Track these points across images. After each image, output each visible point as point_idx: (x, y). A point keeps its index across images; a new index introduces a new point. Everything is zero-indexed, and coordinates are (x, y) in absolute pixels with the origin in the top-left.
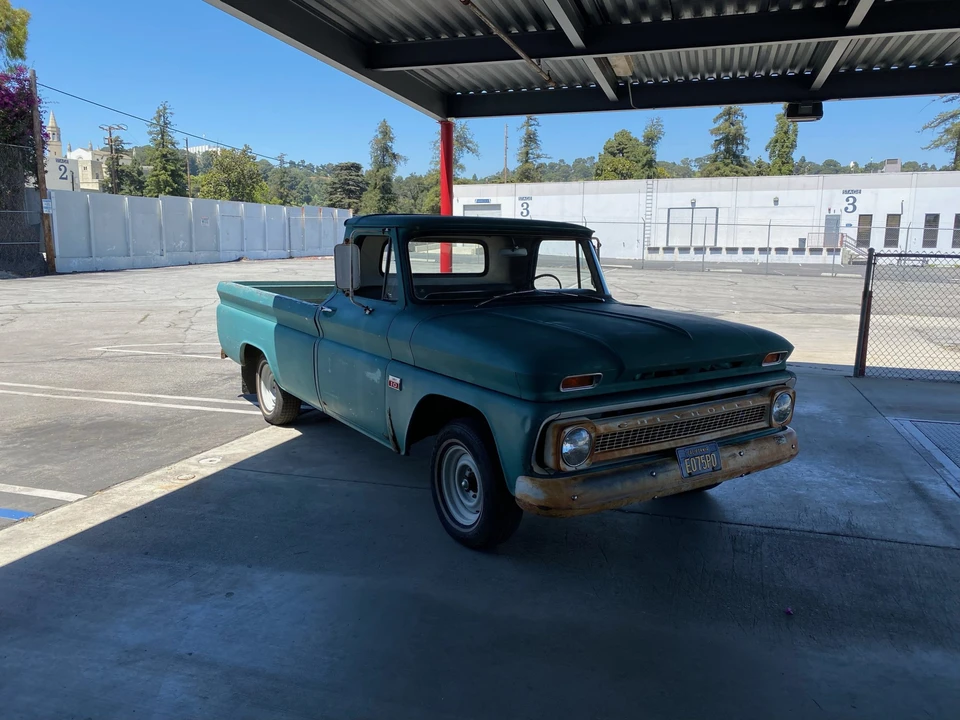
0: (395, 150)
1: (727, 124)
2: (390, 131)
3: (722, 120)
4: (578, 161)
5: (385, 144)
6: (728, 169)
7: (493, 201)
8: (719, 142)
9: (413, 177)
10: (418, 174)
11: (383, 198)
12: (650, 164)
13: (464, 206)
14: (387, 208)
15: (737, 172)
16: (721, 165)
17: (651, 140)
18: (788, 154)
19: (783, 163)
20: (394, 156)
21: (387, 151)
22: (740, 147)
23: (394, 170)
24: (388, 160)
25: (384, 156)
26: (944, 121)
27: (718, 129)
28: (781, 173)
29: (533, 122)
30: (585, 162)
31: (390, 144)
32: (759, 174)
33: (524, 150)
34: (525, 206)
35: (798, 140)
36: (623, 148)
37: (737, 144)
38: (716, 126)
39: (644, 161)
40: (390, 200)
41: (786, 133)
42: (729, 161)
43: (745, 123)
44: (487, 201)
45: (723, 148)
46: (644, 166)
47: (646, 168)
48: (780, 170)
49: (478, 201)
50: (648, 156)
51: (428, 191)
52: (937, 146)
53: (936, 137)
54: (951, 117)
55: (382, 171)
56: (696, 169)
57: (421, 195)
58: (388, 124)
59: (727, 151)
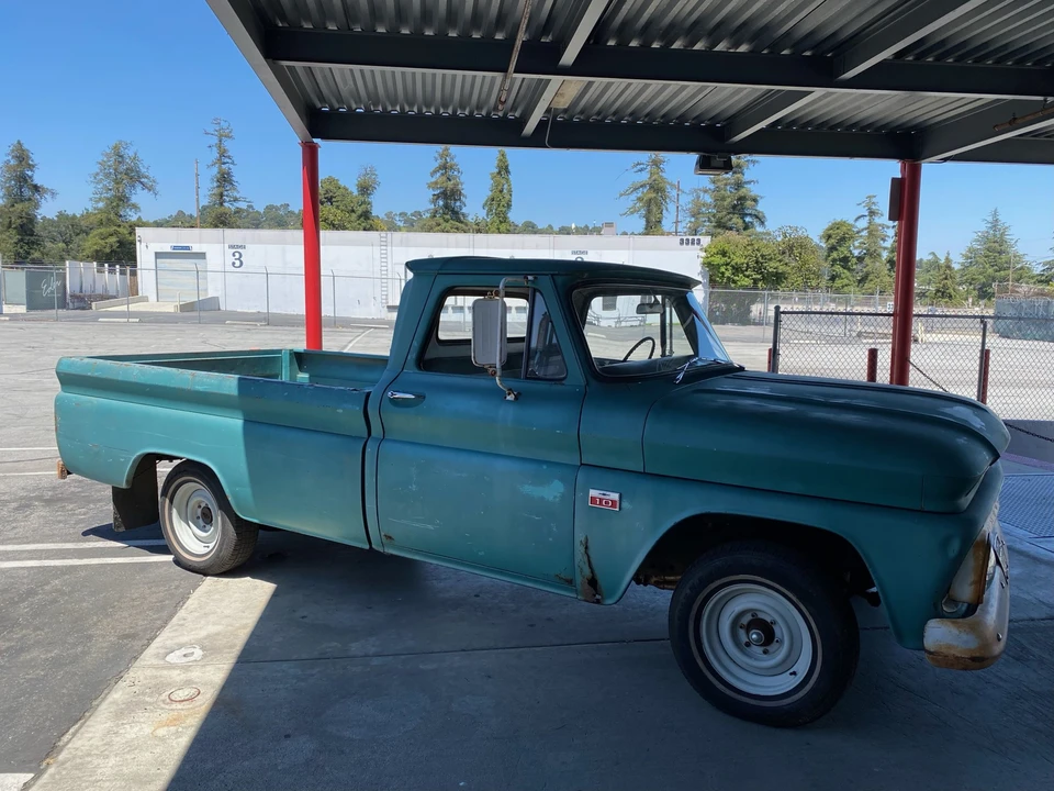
0: (38, 179)
1: (445, 178)
2: (28, 157)
3: (439, 174)
4: (270, 208)
5: (22, 173)
6: (448, 225)
7: (196, 248)
8: (437, 197)
9: (61, 215)
10: (70, 213)
11: (22, 240)
12: (366, 215)
13: (156, 253)
14: (28, 253)
15: (457, 229)
16: (441, 221)
17: (365, 189)
18: (505, 213)
19: (501, 222)
20: (36, 188)
21: (26, 181)
22: (458, 204)
23: (37, 206)
24: (27, 193)
25: (21, 187)
26: (636, 189)
27: (436, 183)
28: (499, 231)
29: (227, 160)
30: (277, 209)
31: (29, 173)
32: (479, 231)
33: (216, 191)
34: (237, 255)
35: (513, 199)
36: (332, 197)
37: (455, 200)
38: (434, 180)
39: (359, 212)
40: (33, 243)
41: (501, 191)
42: (448, 217)
43: (463, 178)
44: (188, 248)
45: (441, 203)
46: (360, 217)
47: (362, 219)
48: (498, 229)
49: (175, 248)
50: (363, 206)
51: (87, 234)
52: (632, 213)
53: (631, 204)
54: (642, 186)
55: (19, 206)
56: (401, 224)
57: (76, 239)
58: (25, 146)
59: (446, 206)
